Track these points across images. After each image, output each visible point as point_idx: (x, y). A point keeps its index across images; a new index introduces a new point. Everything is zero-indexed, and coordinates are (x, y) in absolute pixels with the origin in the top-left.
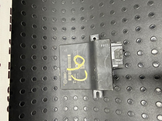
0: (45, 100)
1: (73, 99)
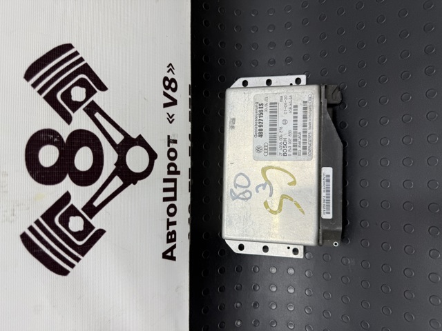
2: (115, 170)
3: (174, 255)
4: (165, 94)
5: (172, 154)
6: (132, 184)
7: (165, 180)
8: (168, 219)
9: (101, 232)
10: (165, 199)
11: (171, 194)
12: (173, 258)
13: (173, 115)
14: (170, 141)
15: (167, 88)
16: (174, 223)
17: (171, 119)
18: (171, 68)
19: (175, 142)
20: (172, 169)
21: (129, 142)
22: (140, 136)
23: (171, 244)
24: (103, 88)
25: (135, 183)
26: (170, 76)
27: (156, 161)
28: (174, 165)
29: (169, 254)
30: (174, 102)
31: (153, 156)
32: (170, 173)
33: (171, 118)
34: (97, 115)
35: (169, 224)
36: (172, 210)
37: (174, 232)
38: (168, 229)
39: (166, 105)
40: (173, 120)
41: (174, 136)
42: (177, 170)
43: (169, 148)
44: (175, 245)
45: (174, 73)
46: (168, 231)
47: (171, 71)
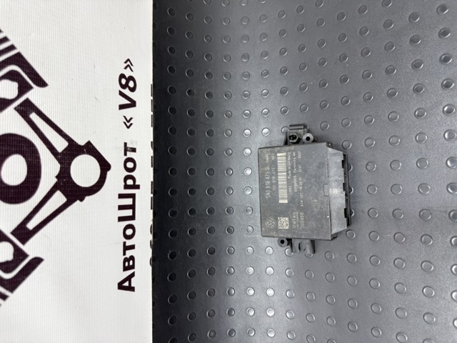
0: (212, 252)
1: (264, 252)
2: (56, 183)
3: (132, 285)
4: (121, 94)
5: (130, 165)
6: (78, 201)
7: (121, 196)
8: (125, 243)
9: (37, 261)
10: (121, 219)
11: (128, 213)
12: (131, 289)
13: (131, 119)
15: (124, 87)
16: (132, 247)
17: (128, 123)
19: (134, 150)
20: (130, 182)
21: (74, 150)
22: (89, 143)
23: (129, 272)
24: (41, 83)
25: (82, 200)
26: (128, 73)
27: (109, 173)
28: (133, 178)
29: (126, 284)
30: (133, 104)
31: (105, 166)
32: (126, 187)
33: (128, 121)
34: (34, 116)
35: (126, 248)
36: (129, 232)
37: (132, 258)
38: (124, 254)
39: (122, 107)
40: (131, 124)
41: (132, 143)
42: (137, 184)
43: (126, 157)
44: (134, 273)
45: (132, 70)
46: (125, 257)
47: (128, 68)
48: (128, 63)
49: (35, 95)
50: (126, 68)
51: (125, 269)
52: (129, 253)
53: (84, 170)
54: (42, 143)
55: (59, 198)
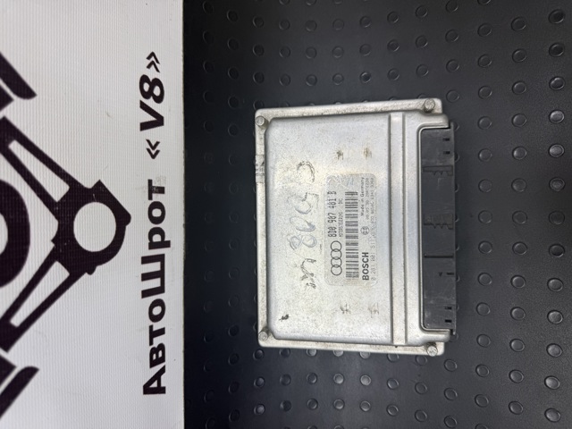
2: (54, 249)
3: (162, 385)
4: (144, 106)
5: (156, 213)
6: (86, 275)
7: (145, 260)
8: (151, 327)
9: (29, 373)
10: (146, 294)
11: (155, 283)
12: (161, 390)
13: (157, 143)
14: (153, 189)
15: (146, 95)
16: (162, 332)
17: (153, 151)
18: (153, 60)
19: (161, 190)
20: (157, 238)
21: (79, 196)
22: (99, 184)
23: (158, 368)
24: (26, 92)
25: (91, 272)
26: (152, 74)
27: (128, 227)
28: (161, 232)
29: (155, 385)
30: (159, 121)
31: (122, 218)
32: (152, 245)
33: (153, 148)
34: (15, 147)
35: (154, 334)
36: (157, 311)
37: (161, 347)
38: (151, 343)
39: (145, 126)
40: (158, 152)
41: (159, 180)
42: (166, 239)
43: (151, 202)
44: (164, 368)
45: (157, 70)
46: (152, 347)
47: (153, 67)
48: (153, 59)
49: (16, 112)
50: (149, 67)
51: (153, 364)
52: (157, 341)
53: (92, 227)
54: (29, 189)
55: (58, 273)
